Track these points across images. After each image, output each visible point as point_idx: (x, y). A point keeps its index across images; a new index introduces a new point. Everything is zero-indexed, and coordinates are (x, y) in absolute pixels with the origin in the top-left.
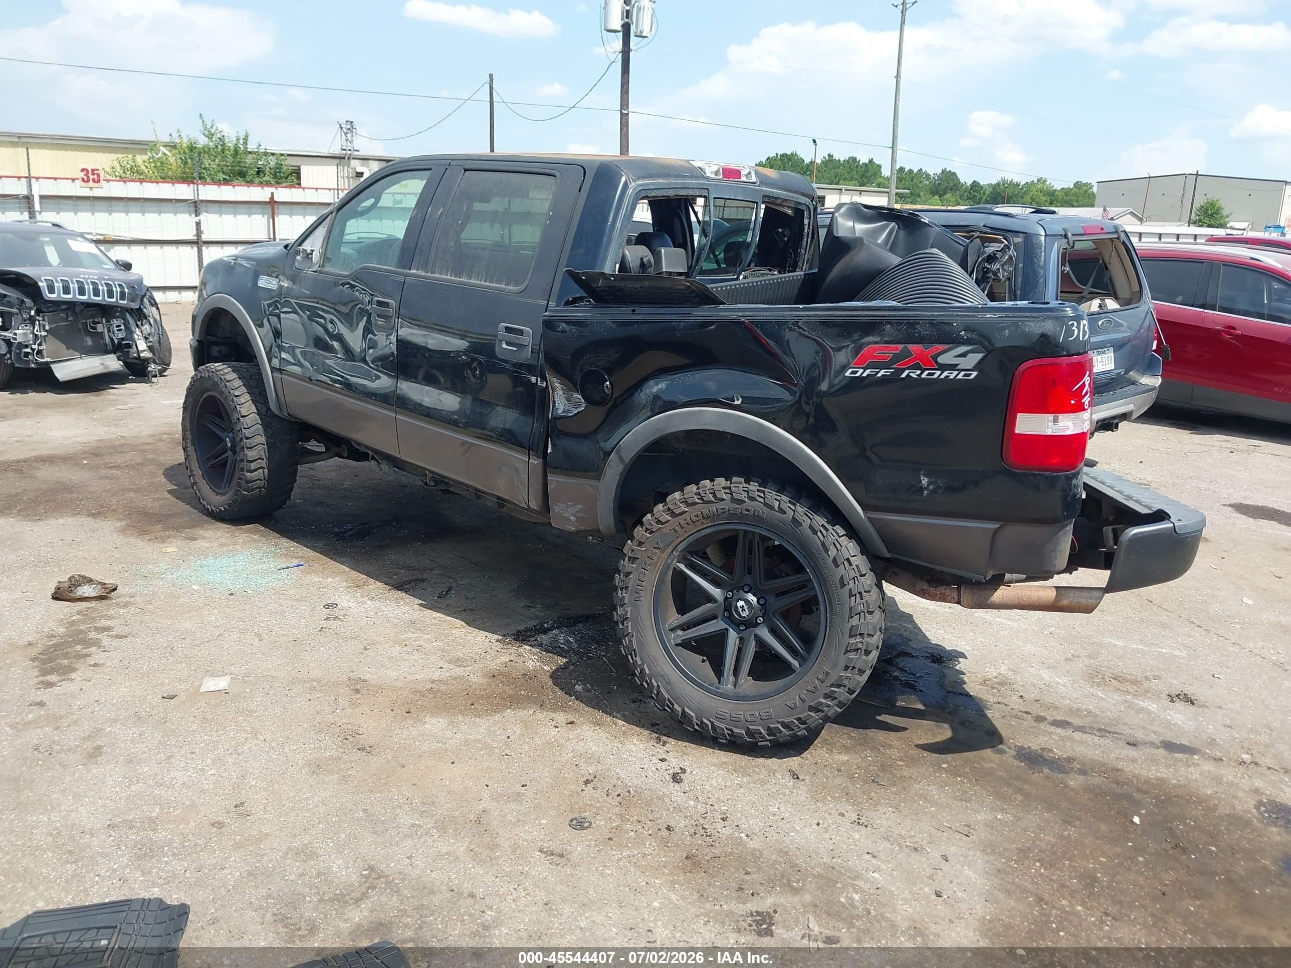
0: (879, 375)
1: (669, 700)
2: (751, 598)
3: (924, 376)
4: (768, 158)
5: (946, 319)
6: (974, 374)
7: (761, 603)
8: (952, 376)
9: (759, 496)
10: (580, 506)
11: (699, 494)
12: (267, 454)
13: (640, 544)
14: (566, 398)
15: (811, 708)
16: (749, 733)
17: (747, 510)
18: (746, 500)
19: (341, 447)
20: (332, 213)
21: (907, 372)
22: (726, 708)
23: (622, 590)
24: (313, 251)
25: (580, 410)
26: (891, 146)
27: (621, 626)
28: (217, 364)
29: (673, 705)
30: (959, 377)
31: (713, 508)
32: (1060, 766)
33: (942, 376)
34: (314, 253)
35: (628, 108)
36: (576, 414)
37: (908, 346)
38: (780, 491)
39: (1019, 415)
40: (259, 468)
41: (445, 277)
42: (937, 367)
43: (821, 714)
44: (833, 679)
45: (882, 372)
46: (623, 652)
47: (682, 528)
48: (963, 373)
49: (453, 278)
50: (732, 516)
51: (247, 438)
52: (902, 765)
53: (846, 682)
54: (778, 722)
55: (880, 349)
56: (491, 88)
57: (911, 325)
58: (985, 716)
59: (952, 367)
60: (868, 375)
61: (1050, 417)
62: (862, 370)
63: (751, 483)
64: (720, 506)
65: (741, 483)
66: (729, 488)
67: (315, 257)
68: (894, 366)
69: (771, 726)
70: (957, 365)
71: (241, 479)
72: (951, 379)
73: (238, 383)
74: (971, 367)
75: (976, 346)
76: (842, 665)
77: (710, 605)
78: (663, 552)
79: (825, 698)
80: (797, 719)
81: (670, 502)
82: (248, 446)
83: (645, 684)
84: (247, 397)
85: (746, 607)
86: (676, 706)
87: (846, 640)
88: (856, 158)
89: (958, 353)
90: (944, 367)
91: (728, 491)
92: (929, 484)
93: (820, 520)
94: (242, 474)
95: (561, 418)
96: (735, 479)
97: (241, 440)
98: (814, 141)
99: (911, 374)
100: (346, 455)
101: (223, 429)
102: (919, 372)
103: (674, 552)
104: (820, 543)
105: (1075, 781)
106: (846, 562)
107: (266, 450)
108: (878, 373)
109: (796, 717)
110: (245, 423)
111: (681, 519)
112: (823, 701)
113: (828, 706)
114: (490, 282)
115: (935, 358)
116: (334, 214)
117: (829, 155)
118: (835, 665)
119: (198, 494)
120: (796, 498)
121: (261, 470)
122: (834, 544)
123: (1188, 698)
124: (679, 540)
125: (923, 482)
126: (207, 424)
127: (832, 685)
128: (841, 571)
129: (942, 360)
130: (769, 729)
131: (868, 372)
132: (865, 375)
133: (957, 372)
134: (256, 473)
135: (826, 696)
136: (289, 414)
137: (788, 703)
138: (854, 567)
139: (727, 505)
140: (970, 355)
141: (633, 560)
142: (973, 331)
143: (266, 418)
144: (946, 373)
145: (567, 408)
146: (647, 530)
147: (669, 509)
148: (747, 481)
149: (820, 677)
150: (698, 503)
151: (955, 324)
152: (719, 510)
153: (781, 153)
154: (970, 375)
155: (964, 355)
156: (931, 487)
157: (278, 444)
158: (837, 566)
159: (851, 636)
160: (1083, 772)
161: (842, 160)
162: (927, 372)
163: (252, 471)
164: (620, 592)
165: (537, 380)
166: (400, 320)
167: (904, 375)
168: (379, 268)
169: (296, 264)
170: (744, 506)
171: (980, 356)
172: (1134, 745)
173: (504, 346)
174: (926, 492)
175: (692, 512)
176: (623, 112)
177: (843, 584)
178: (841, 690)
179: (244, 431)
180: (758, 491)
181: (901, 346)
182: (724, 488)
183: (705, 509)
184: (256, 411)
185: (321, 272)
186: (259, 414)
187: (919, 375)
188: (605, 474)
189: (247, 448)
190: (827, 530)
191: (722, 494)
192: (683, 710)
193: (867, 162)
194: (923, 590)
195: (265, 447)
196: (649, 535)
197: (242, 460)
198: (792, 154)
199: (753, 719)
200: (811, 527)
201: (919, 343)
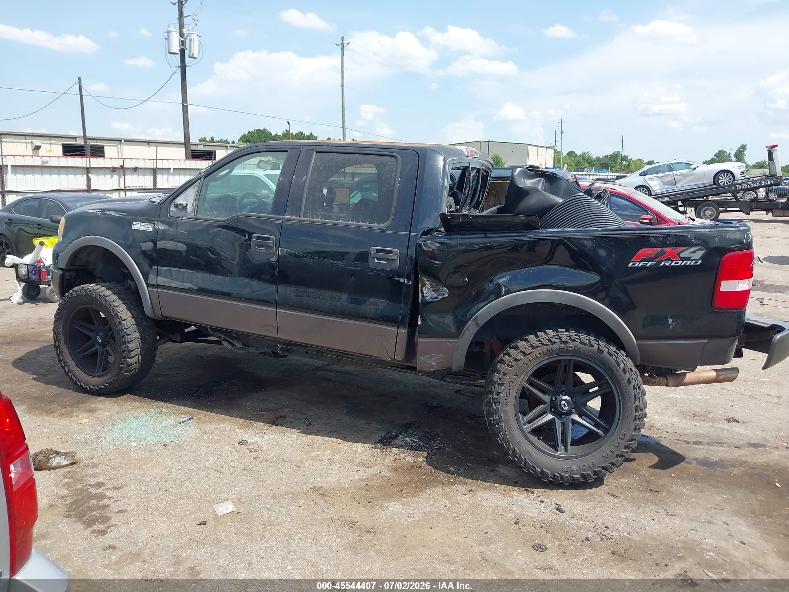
0: (648, 265)
1: (532, 466)
2: (567, 397)
3: (673, 264)
4: (249, 132)
5: (684, 234)
6: (700, 262)
7: (574, 400)
8: (688, 264)
9: (576, 338)
10: (441, 355)
11: (539, 341)
12: (141, 344)
13: (505, 374)
14: (433, 290)
15: (618, 456)
16: (583, 476)
17: (570, 347)
18: (569, 341)
19: (174, 334)
20: (200, 179)
21: (663, 263)
22: (567, 464)
23: (495, 404)
24: (187, 205)
25: (445, 296)
26: (342, 126)
27: (497, 426)
28: (92, 285)
29: (535, 469)
30: (692, 264)
31: (549, 348)
32: (720, 464)
33: (683, 264)
34: (188, 205)
35: (187, 102)
36: (440, 299)
37: (664, 248)
38: (588, 334)
39: (723, 282)
40: (136, 355)
41: (317, 220)
42: (679, 259)
43: (623, 458)
44: (628, 437)
45: (650, 263)
46: (500, 442)
47: (531, 362)
48: (694, 262)
49: (323, 220)
50: (560, 352)
51: (128, 335)
52: (655, 479)
53: (635, 438)
54: (599, 467)
55: (648, 251)
56: (80, 87)
57: (666, 237)
58: (661, 445)
59: (688, 259)
60: (642, 265)
61: (737, 281)
62: (638, 263)
63: (570, 331)
64: (554, 346)
65: (564, 332)
66: (558, 336)
67: (190, 209)
68: (656, 260)
69: (596, 470)
70: (691, 257)
71: (123, 364)
72: (687, 266)
73: (115, 297)
74: (698, 258)
75: (700, 247)
76: (633, 428)
77: (542, 406)
78: (519, 378)
79: (625, 448)
80: (610, 463)
81: (521, 347)
82: (129, 340)
83: (515, 459)
84: (124, 307)
85: (566, 404)
86: (537, 469)
87: (634, 414)
88: (302, 132)
89: (691, 251)
90: (683, 259)
91: (557, 337)
92: (673, 322)
93: (613, 349)
94: (124, 361)
95: (429, 303)
96: (560, 330)
97: (123, 336)
98: (288, 123)
99: (666, 264)
100: (179, 339)
101: (91, 330)
102: (670, 262)
103: (525, 377)
104: (614, 361)
105: (735, 471)
106: (629, 370)
107: (140, 342)
108: (647, 264)
109: (610, 462)
110: (126, 325)
111: (530, 357)
112: (624, 450)
113: (627, 453)
114: (356, 222)
115: (679, 254)
116: (202, 179)
117: (286, 130)
118: (629, 429)
119: (74, 379)
120: (598, 336)
121: (137, 356)
122: (622, 361)
123: (734, 420)
124: (528, 369)
125: (670, 321)
126: (77, 328)
127: (629, 441)
128: (627, 376)
129: (682, 255)
130: (595, 472)
131: (641, 264)
132: (640, 265)
133: (690, 261)
134: (134, 358)
135: (626, 447)
136: (162, 316)
137: (604, 455)
138: (634, 372)
139: (558, 345)
140: (698, 252)
141: (501, 385)
142: (699, 239)
143: (138, 320)
144: (684, 262)
145: (433, 296)
146: (508, 365)
147: (521, 352)
148: (567, 330)
149: (621, 437)
150: (540, 346)
151: (689, 236)
152: (553, 349)
153: (257, 129)
154: (697, 262)
155: (694, 252)
156: (674, 324)
157: (147, 337)
158: (625, 373)
159: (636, 411)
160: (734, 466)
161: (294, 133)
162: (674, 262)
163: (131, 358)
164: (494, 405)
165: (404, 280)
166: (280, 248)
167: (662, 265)
168: (257, 215)
169: (171, 214)
170: (569, 345)
171: (702, 252)
172: (738, 448)
173: (376, 261)
174: (671, 327)
175: (537, 351)
176: (184, 104)
177: (629, 382)
178: (633, 442)
179: (125, 330)
180: (575, 335)
181: (660, 249)
182: (554, 336)
183: (545, 349)
184: (131, 316)
185: (196, 219)
186: (133, 317)
187: (670, 264)
188: (463, 334)
189: (128, 342)
190: (617, 354)
191: (553, 340)
192: (542, 471)
193: (309, 134)
194: (647, 380)
195: (139, 340)
196: (510, 369)
197: (125, 351)
198: (264, 129)
199: (585, 468)
200: (609, 353)
201: (669, 247)
